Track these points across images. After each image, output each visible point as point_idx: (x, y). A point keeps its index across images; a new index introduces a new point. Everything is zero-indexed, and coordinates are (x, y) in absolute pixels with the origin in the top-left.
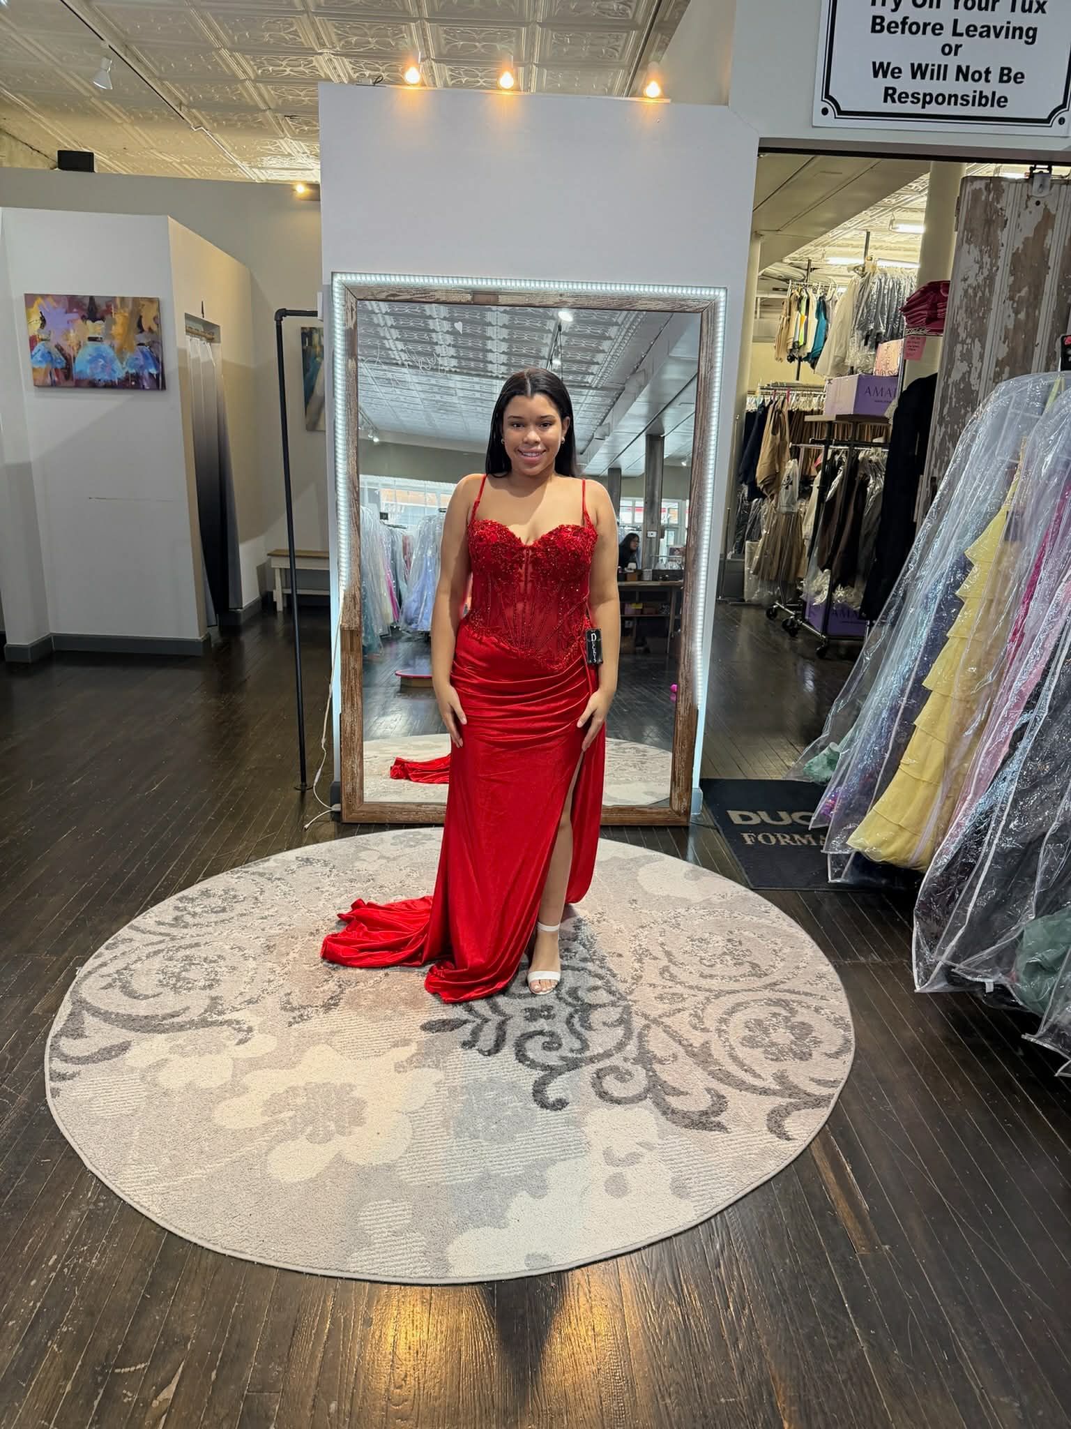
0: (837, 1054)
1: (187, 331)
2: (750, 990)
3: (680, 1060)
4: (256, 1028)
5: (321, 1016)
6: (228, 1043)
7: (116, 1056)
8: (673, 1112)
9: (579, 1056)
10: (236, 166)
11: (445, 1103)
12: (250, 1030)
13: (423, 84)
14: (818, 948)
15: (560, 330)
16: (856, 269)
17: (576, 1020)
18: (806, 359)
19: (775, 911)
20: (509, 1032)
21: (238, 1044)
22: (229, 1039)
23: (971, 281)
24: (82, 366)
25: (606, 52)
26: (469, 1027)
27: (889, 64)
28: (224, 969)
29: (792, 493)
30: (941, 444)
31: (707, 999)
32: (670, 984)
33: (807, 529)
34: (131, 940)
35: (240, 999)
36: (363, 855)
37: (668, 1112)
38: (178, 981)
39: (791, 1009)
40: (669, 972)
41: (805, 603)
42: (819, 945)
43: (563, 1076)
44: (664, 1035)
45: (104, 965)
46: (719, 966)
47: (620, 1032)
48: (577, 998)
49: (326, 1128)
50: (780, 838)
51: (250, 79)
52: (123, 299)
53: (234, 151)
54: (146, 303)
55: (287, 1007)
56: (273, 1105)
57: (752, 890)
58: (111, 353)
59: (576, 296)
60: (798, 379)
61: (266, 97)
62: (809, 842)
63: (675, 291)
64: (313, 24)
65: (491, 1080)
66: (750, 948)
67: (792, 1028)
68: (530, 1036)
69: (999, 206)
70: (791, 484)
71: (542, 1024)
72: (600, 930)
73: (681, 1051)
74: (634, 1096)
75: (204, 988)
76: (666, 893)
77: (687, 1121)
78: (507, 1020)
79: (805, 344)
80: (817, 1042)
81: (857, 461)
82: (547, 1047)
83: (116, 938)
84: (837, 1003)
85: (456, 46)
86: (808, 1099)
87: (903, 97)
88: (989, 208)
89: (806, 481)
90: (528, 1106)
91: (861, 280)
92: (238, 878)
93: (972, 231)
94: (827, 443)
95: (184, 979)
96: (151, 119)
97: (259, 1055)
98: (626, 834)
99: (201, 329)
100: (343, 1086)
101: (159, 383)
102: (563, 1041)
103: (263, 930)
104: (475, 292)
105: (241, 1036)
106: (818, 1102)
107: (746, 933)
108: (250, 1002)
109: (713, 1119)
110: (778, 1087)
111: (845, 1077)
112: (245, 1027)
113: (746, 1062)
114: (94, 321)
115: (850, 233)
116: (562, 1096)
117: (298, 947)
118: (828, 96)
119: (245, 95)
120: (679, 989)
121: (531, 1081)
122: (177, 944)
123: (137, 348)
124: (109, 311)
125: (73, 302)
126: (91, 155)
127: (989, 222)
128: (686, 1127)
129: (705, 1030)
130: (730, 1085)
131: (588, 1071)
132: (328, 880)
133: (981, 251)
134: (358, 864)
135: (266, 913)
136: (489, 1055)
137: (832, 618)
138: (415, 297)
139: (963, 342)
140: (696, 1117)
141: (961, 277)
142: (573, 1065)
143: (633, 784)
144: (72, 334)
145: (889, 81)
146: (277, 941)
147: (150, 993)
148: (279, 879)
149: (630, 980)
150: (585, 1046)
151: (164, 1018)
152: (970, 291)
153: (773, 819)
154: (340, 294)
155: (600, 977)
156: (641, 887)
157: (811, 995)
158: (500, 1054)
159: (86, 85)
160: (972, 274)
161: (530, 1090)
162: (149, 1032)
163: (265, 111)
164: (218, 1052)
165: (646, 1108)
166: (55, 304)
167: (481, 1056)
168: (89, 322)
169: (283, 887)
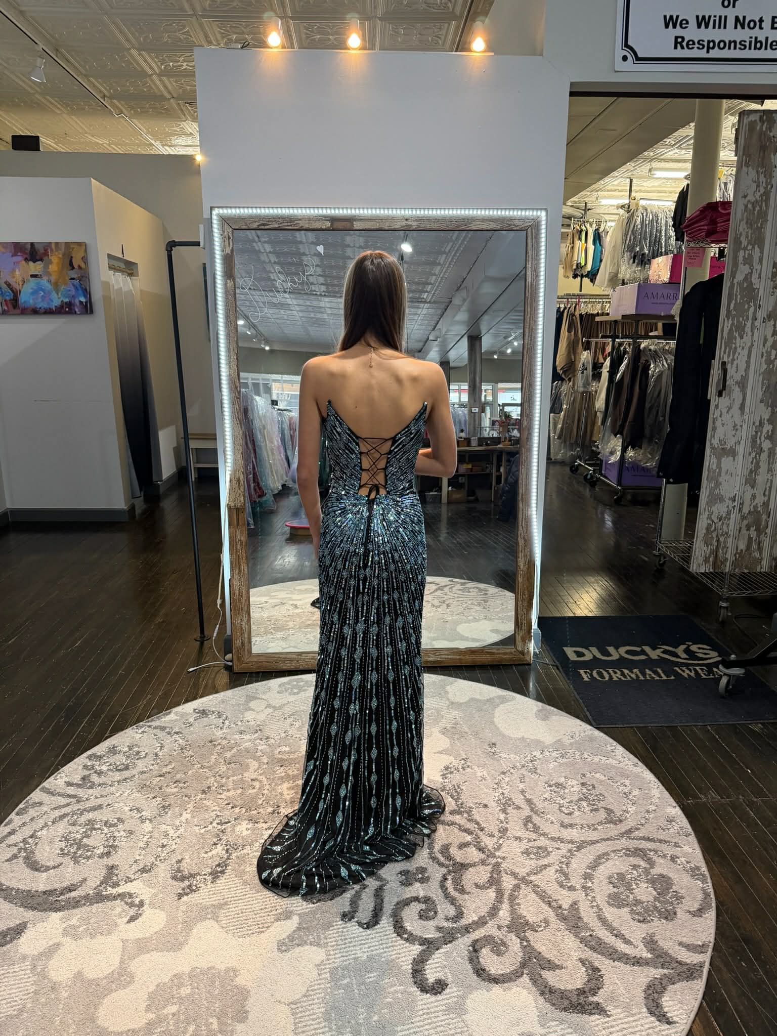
0: (699, 912)
1: (109, 267)
2: (608, 839)
3: (552, 925)
4: (147, 902)
5: (209, 887)
6: (119, 921)
7: (11, 941)
8: (552, 991)
9: (455, 925)
10: (152, 145)
11: (326, 988)
12: (142, 904)
13: (283, 47)
14: (664, 790)
15: (402, 259)
16: (622, 207)
17: (449, 884)
18: (587, 276)
19: (620, 750)
20: (386, 900)
21: (129, 922)
22: (120, 916)
23: (750, 198)
24: (25, 298)
25: (432, 40)
26: (348, 895)
27: (677, 17)
28: (122, 833)
29: (587, 375)
30: (729, 333)
31: (570, 851)
32: (533, 836)
33: (600, 403)
34: (41, 804)
35: (135, 868)
36: (252, 704)
37: (547, 992)
38: (78, 849)
39: (649, 859)
40: (532, 823)
41: (602, 461)
42: (663, 785)
43: (441, 951)
44: (533, 896)
45: (11, 833)
46: (577, 813)
47: (491, 894)
48: (449, 858)
49: (208, 1025)
50: (612, 674)
51: (156, 74)
52: (57, 244)
53: (149, 132)
54: (76, 246)
55: (178, 876)
56: (157, 999)
57: (597, 728)
58: (49, 287)
59: (420, 219)
60: (581, 291)
61: (170, 87)
62: (637, 675)
63: (503, 213)
64: (201, 26)
65: (370, 958)
66: (603, 792)
67: (653, 882)
68: (407, 903)
69: (771, 134)
70: (586, 369)
71: (418, 890)
72: (466, 778)
73: (551, 914)
74: (512, 973)
75: (101, 856)
76: (519, 735)
77: (566, 1002)
78: (385, 885)
79: (586, 264)
80: (679, 898)
81: (640, 350)
82: (423, 916)
83: (27, 802)
84: (690, 850)
85: (314, 40)
86: (681, 969)
87: (690, 44)
88: (763, 137)
89: (597, 367)
90: (408, 990)
91: (627, 215)
92: (143, 732)
93: (749, 156)
94: (614, 337)
95: (86, 845)
96: (84, 109)
97: (147, 935)
98: (478, 674)
99: (123, 266)
100: (227, 970)
101: (88, 309)
102: (439, 907)
103: (160, 788)
104: (333, 219)
105: (132, 912)
106: (690, 973)
107: (598, 775)
108: (144, 870)
109: (591, 999)
110: (649, 956)
111: (712, 940)
112: (137, 901)
113: (614, 924)
114: (34, 262)
115: (616, 181)
116: (440, 975)
117: (191, 806)
118: (627, 45)
119: (153, 86)
120: (543, 842)
121: (410, 959)
122: (81, 806)
123: (69, 282)
124: (46, 253)
125: (18, 248)
126: (38, 138)
127: (763, 148)
128: (565, 1009)
129: (572, 888)
130: (603, 954)
131: (463, 943)
132: (219, 733)
133: (758, 172)
134: (249, 716)
135: (164, 770)
136: (368, 928)
137: (625, 473)
138: (283, 226)
139: (745, 249)
140: (574, 999)
141: (741, 195)
142: (449, 937)
143: (481, 623)
144: (17, 273)
145: (679, 31)
146: (171, 800)
147: (51, 864)
148: (177, 733)
149: (496, 833)
150: (459, 915)
151: (62, 894)
152: (750, 206)
153: (603, 655)
154: (218, 225)
155: (469, 832)
156: (498, 729)
157: (666, 842)
158: (378, 926)
159: (24, 78)
160: (750, 192)
161: (408, 968)
162: (45, 910)
163: (169, 99)
164: (109, 933)
165: (524, 987)
166: (3, 250)
167: (361, 929)
168: (31, 263)
169: (181, 741)
